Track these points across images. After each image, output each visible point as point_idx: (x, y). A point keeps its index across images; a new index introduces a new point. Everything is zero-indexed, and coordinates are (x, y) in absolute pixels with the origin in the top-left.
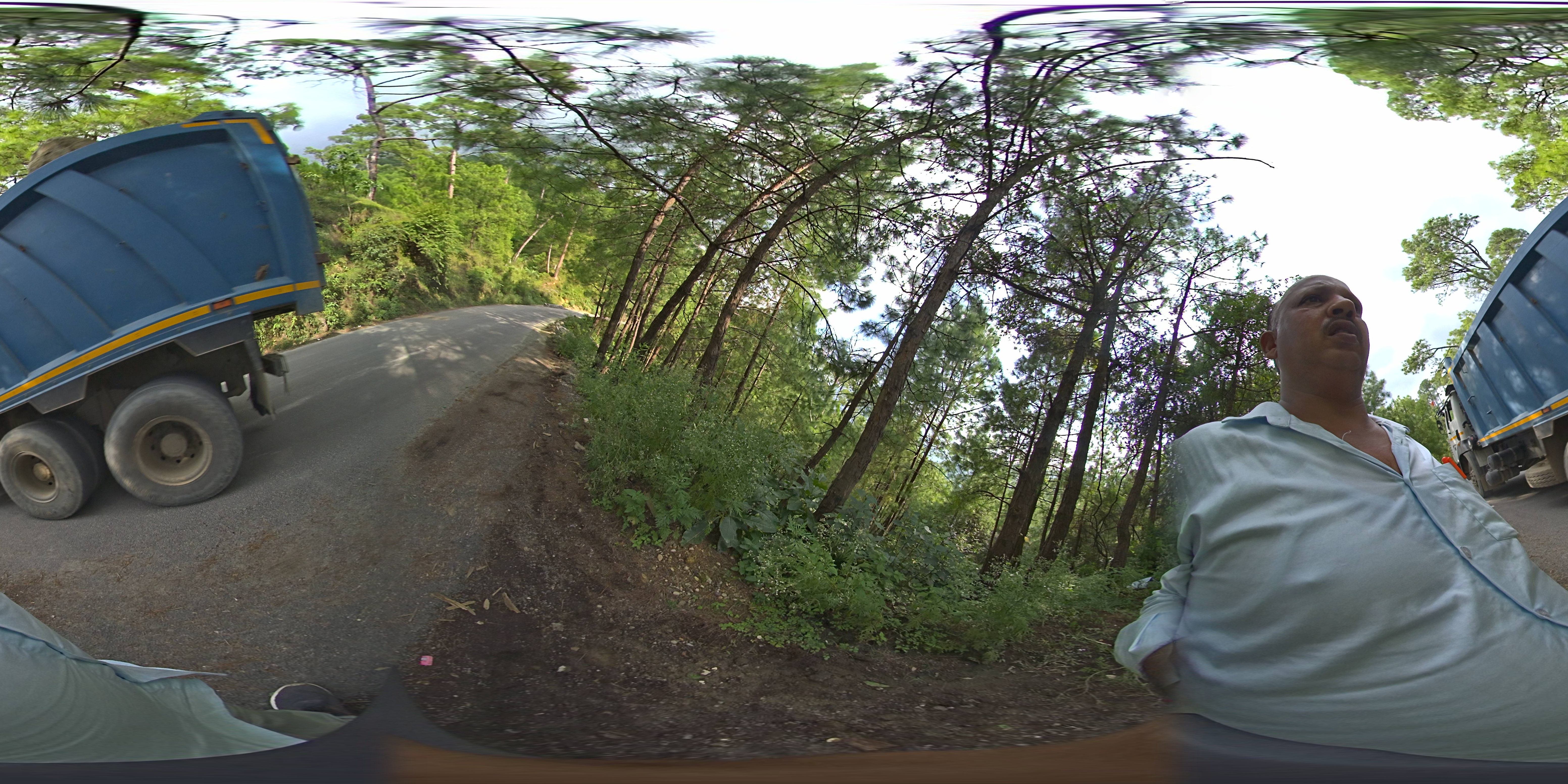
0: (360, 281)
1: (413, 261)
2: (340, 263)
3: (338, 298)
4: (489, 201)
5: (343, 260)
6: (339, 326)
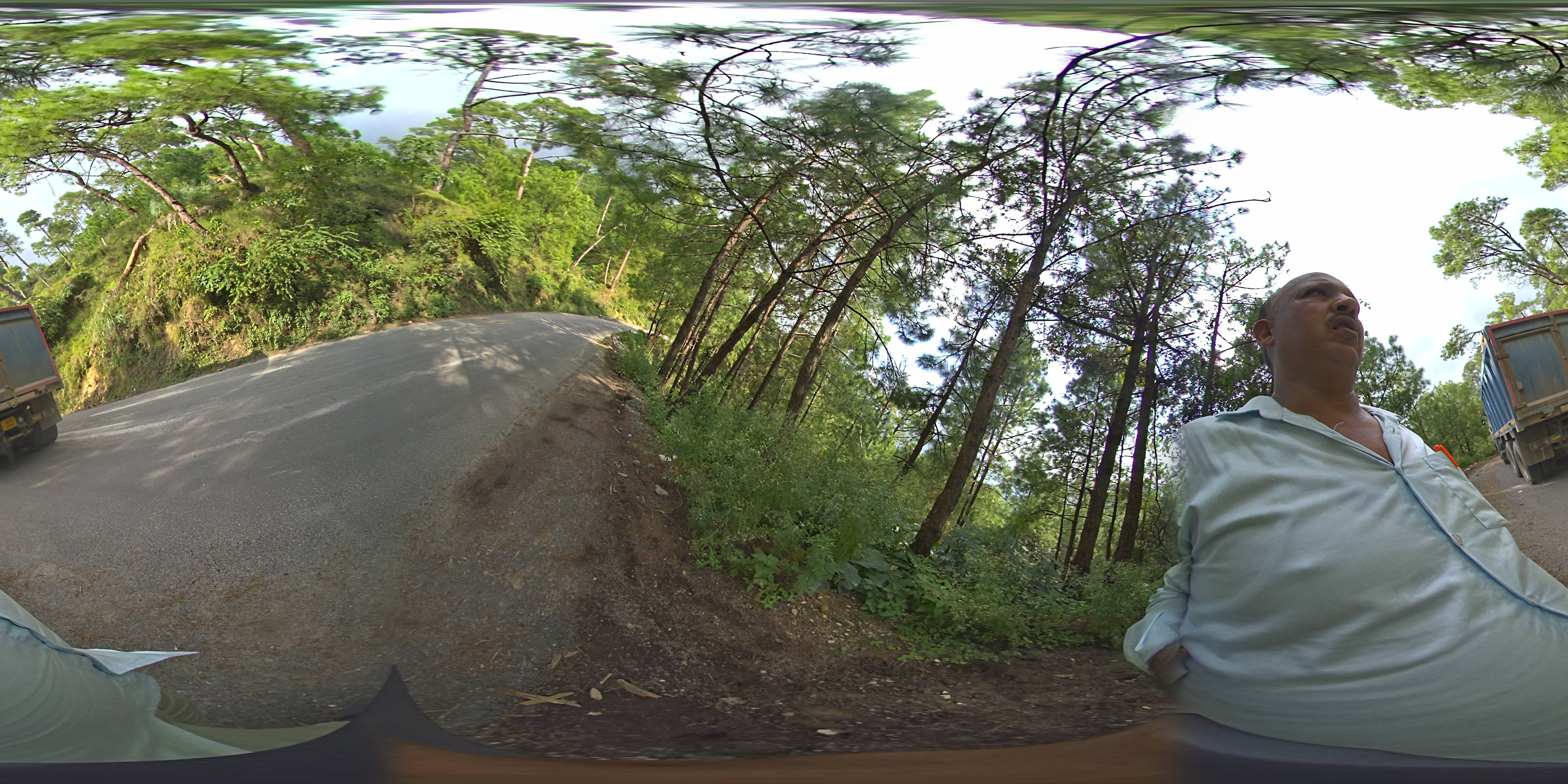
0: (416, 275)
1: (472, 259)
2: (396, 254)
3: (390, 290)
4: (557, 206)
5: (400, 251)
6: (389, 320)
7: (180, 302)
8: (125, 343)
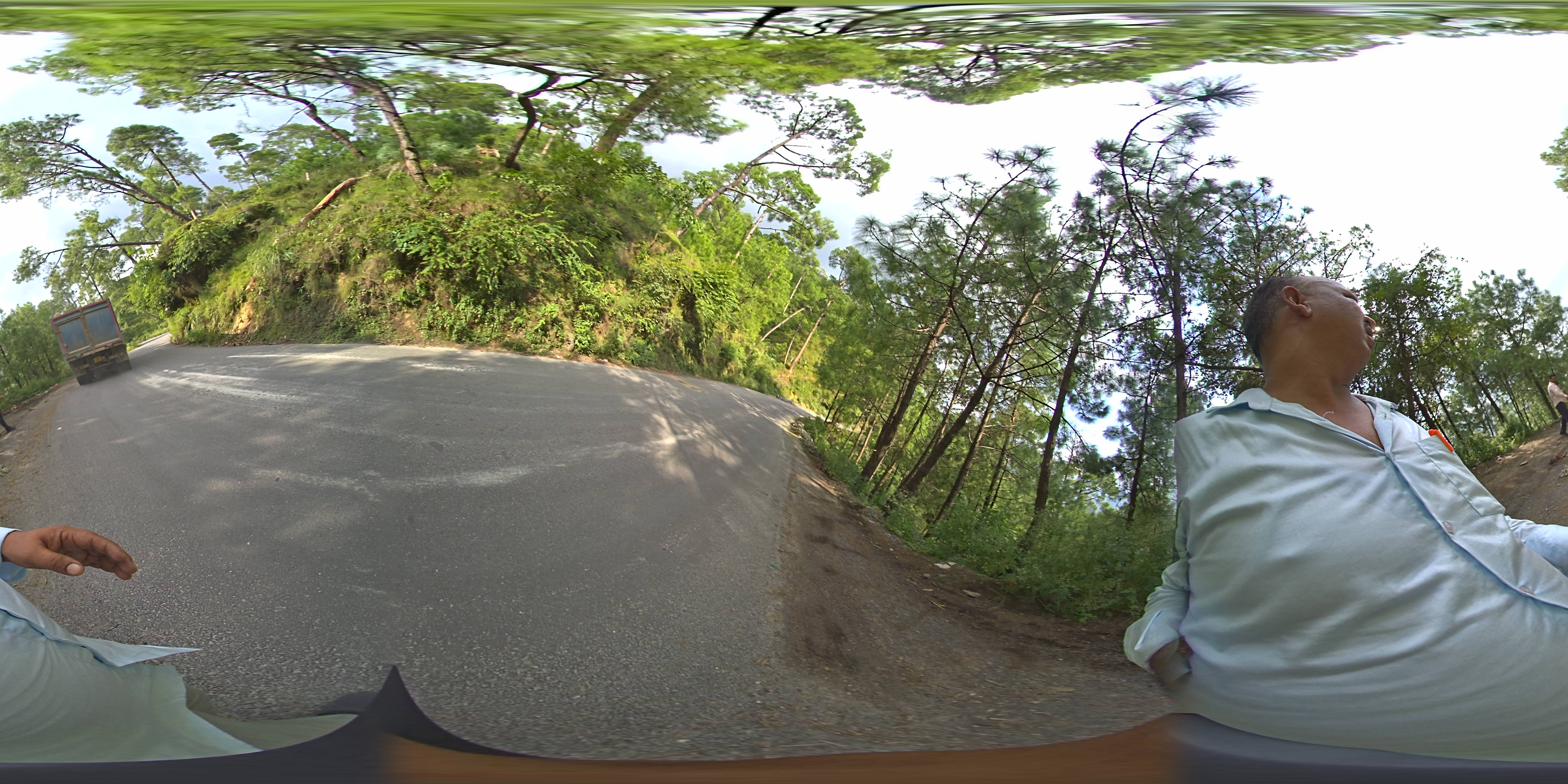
2: (617, 284)
3: (597, 319)
5: (622, 283)
6: (586, 351)
7: (364, 254)
8: (288, 284)
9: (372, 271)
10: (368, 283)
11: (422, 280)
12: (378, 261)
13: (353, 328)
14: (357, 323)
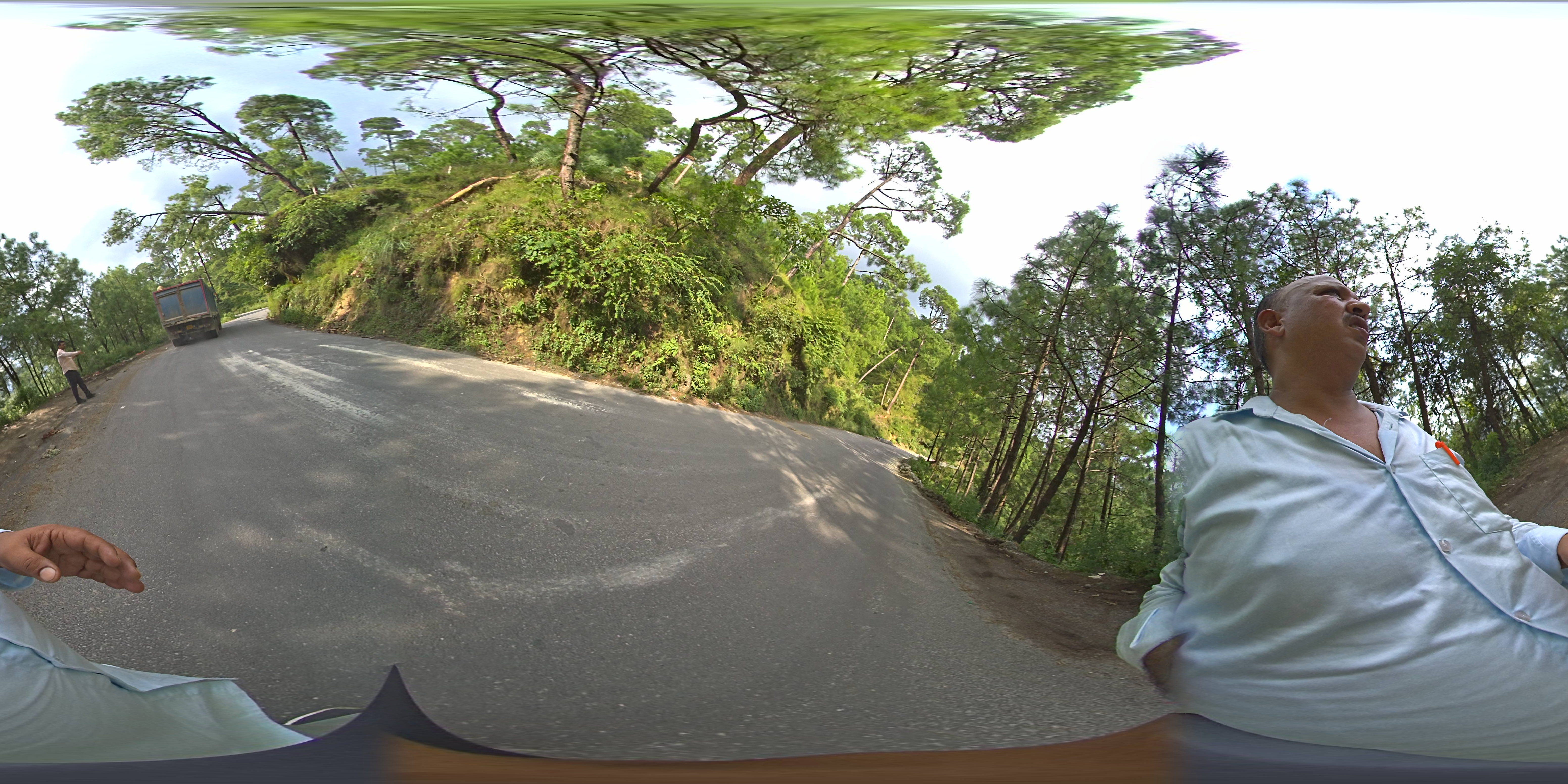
1: (793, 359)
2: (734, 325)
3: (713, 361)
5: (738, 324)
6: (700, 394)
7: (485, 256)
8: (396, 275)
9: (490, 276)
10: (483, 287)
11: (543, 295)
12: (499, 266)
13: (457, 335)
14: (464, 330)
